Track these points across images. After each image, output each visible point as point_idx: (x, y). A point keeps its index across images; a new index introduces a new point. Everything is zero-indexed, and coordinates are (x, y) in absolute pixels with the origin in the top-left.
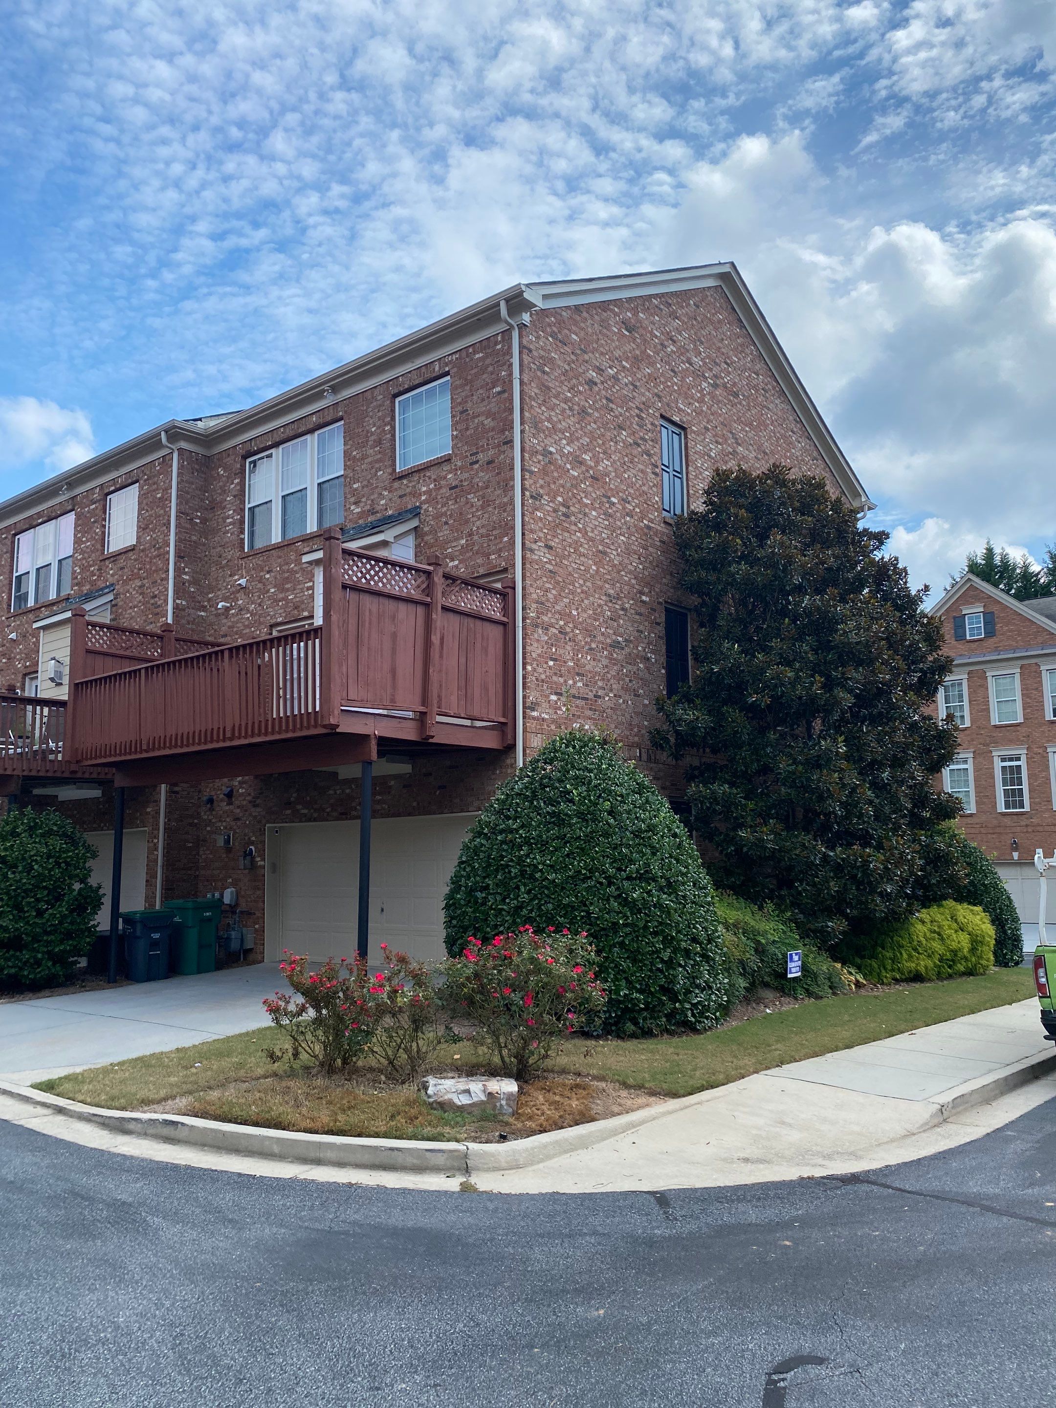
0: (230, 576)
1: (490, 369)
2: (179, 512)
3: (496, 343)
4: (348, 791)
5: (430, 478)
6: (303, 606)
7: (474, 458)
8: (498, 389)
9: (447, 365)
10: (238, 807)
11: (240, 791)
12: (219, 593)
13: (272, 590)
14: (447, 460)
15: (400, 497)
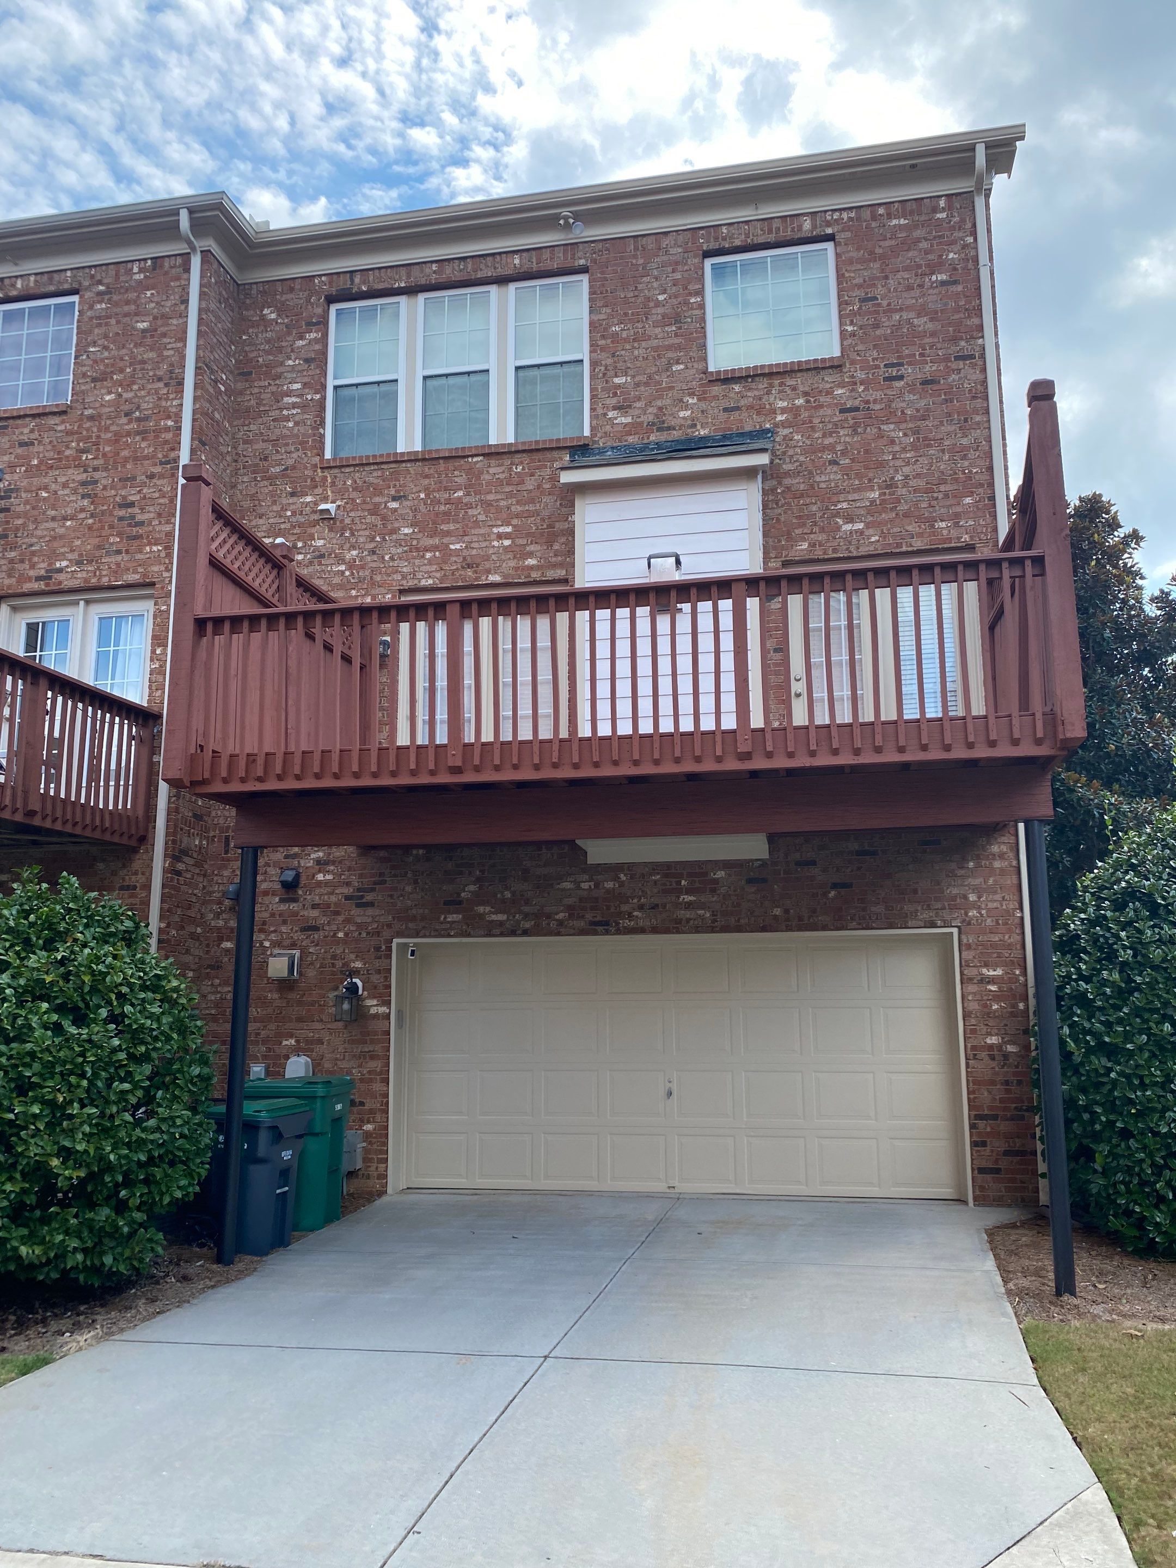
0: (293, 494)
1: (924, 245)
3: (935, 210)
4: (609, 885)
5: (794, 389)
6: (488, 565)
7: (893, 372)
8: (942, 277)
9: (828, 224)
10: (314, 906)
11: (320, 877)
12: (261, 522)
13: (407, 531)
14: (834, 366)
15: (725, 410)
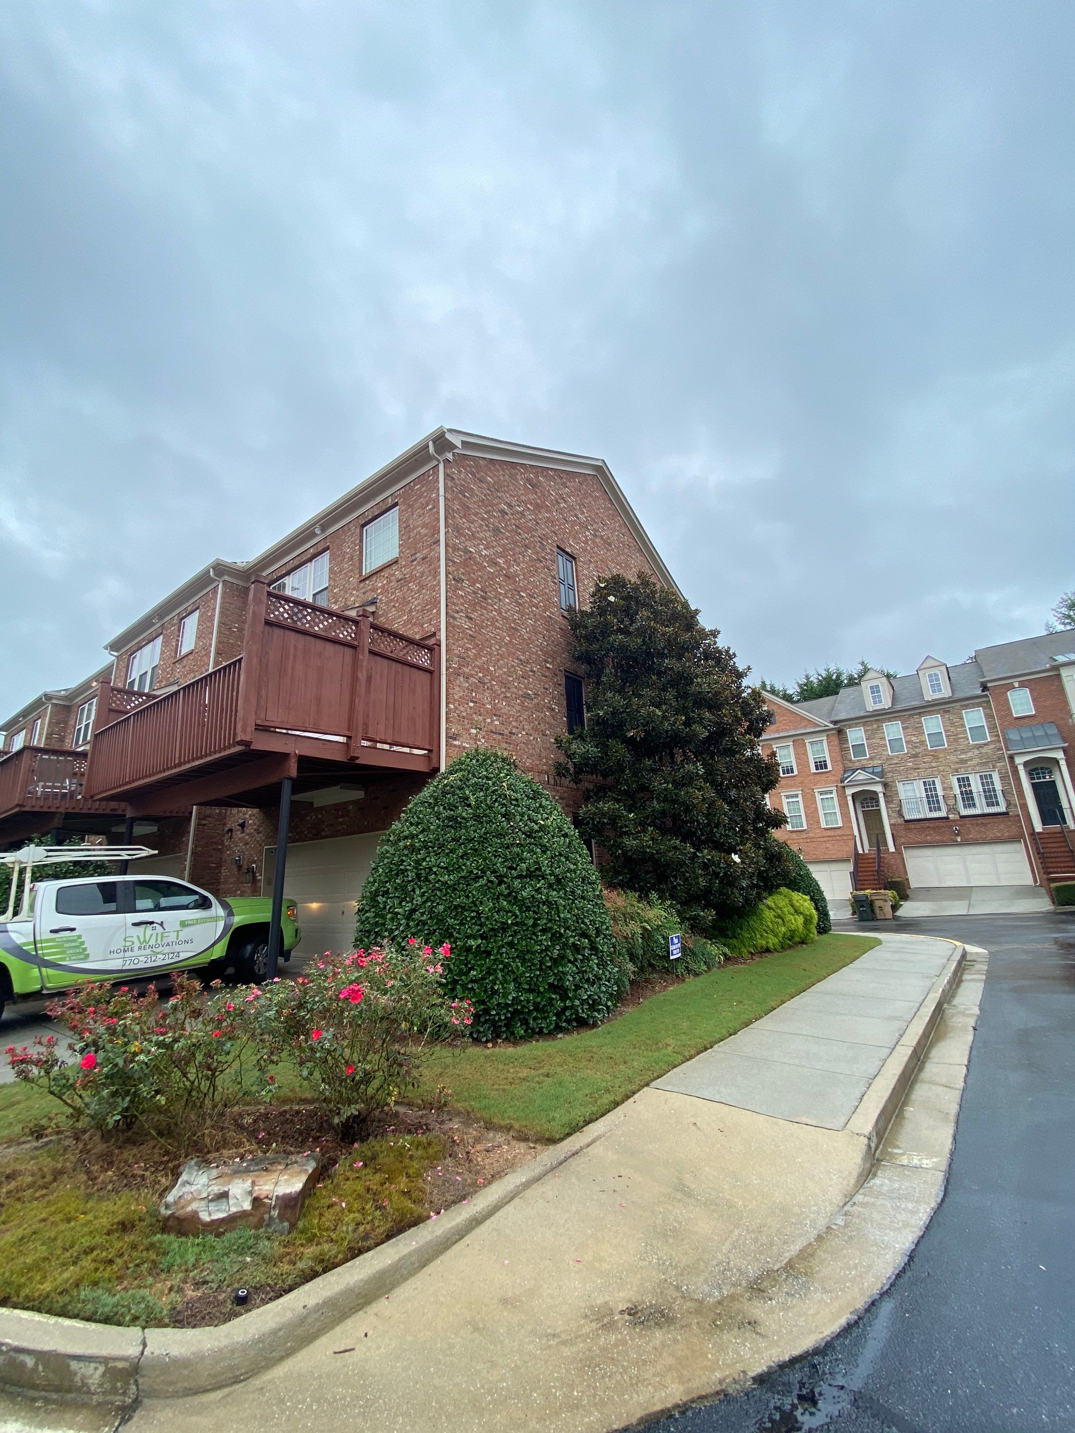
1: (425, 494)
2: (221, 623)
3: (429, 476)
4: (320, 816)
5: (383, 577)
7: (413, 558)
8: (430, 507)
9: (396, 497)
10: (248, 834)
11: (250, 821)
14: (396, 562)
15: (364, 593)
